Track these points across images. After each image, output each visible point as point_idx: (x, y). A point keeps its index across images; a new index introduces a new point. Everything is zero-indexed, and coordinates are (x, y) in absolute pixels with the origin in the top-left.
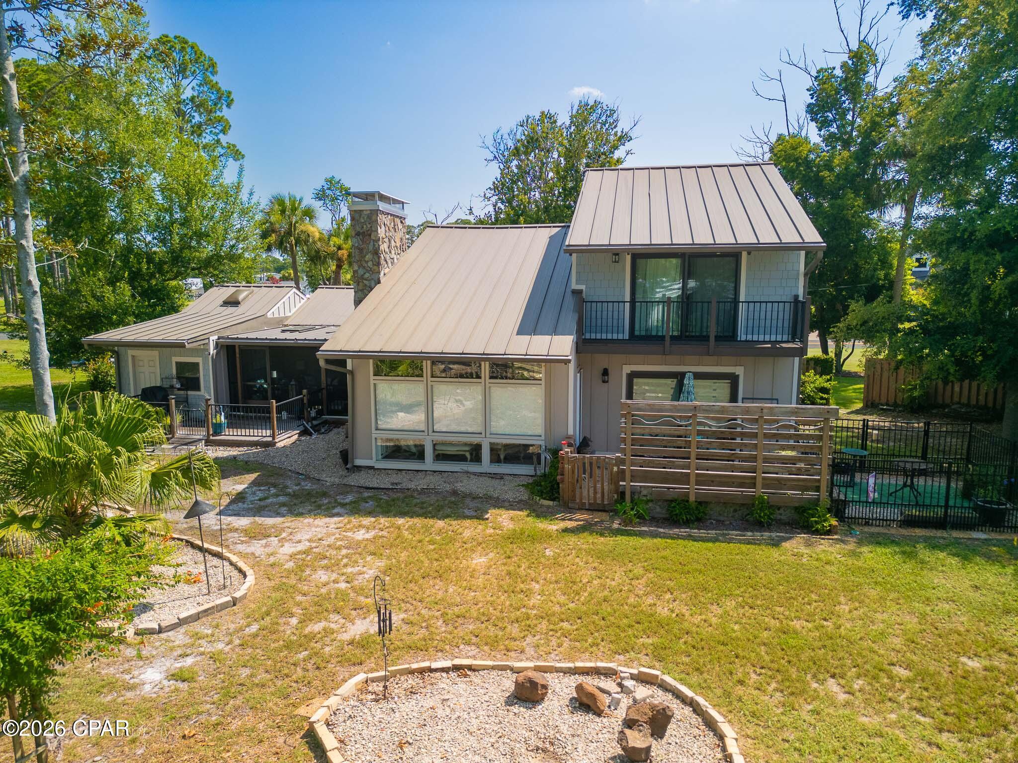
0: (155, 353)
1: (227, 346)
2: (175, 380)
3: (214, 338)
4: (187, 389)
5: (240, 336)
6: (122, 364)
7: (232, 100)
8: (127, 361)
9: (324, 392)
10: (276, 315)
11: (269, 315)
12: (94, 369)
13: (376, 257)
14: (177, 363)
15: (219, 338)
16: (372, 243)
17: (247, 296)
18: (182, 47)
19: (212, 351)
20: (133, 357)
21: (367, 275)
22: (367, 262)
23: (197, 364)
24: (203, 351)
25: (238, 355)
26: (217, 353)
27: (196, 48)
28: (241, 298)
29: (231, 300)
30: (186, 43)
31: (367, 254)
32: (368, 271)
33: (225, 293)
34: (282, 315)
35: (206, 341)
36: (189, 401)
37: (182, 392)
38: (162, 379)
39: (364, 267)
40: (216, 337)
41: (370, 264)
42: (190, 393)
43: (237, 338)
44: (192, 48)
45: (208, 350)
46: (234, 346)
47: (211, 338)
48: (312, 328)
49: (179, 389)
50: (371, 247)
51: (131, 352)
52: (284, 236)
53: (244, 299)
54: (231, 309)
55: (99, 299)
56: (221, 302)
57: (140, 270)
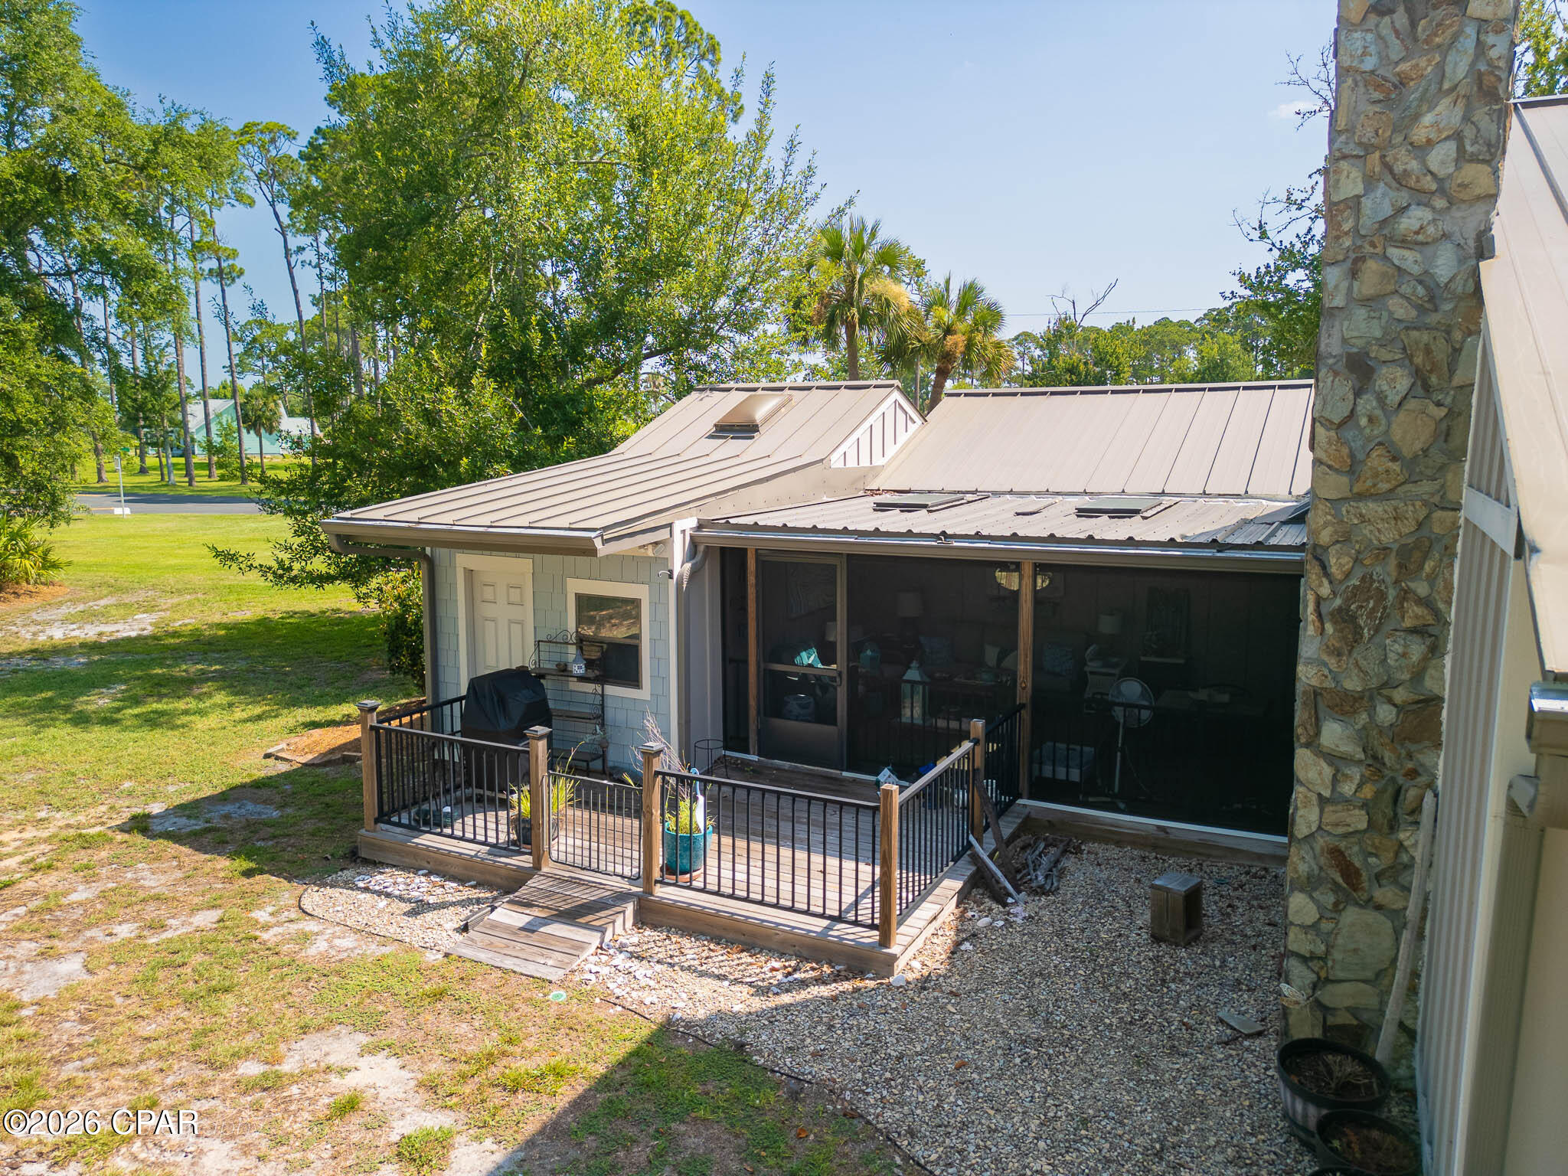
0: (523, 565)
1: (723, 550)
2: (572, 650)
3: (686, 524)
4: (602, 680)
5: (763, 520)
6: (442, 594)
7: (741, 107)
8: (453, 586)
9: (1026, 715)
10: (852, 463)
11: (836, 460)
12: (398, 598)
13: (1481, 115)
14: (579, 598)
15: (700, 526)
16: (1468, 43)
17: (776, 411)
18: (667, 18)
19: (680, 566)
20: (470, 573)
21: (1415, 218)
22: (1421, 150)
23: (635, 603)
24: (653, 564)
25: (751, 579)
26: (694, 573)
27: (687, 19)
28: (759, 415)
29: (736, 420)
30: (672, 10)
31: (1429, 101)
32: (1423, 198)
33: (718, 405)
34: (865, 462)
35: (663, 534)
36: (609, 714)
37: (590, 687)
38: (538, 643)
39: (1400, 181)
40: (692, 522)
41: (1441, 157)
42: (611, 690)
43: (756, 527)
44: (682, 18)
45: (665, 562)
46: (743, 552)
47: (678, 527)
48: (957, 499)
49: (582, 679)
50: (1459, 66)
51: (464, 560)
52: (836, 307)
53: (766, 420)
54: (733, 446)
55: (430, 418)
56: (709, 427)
57: (527, 348)
